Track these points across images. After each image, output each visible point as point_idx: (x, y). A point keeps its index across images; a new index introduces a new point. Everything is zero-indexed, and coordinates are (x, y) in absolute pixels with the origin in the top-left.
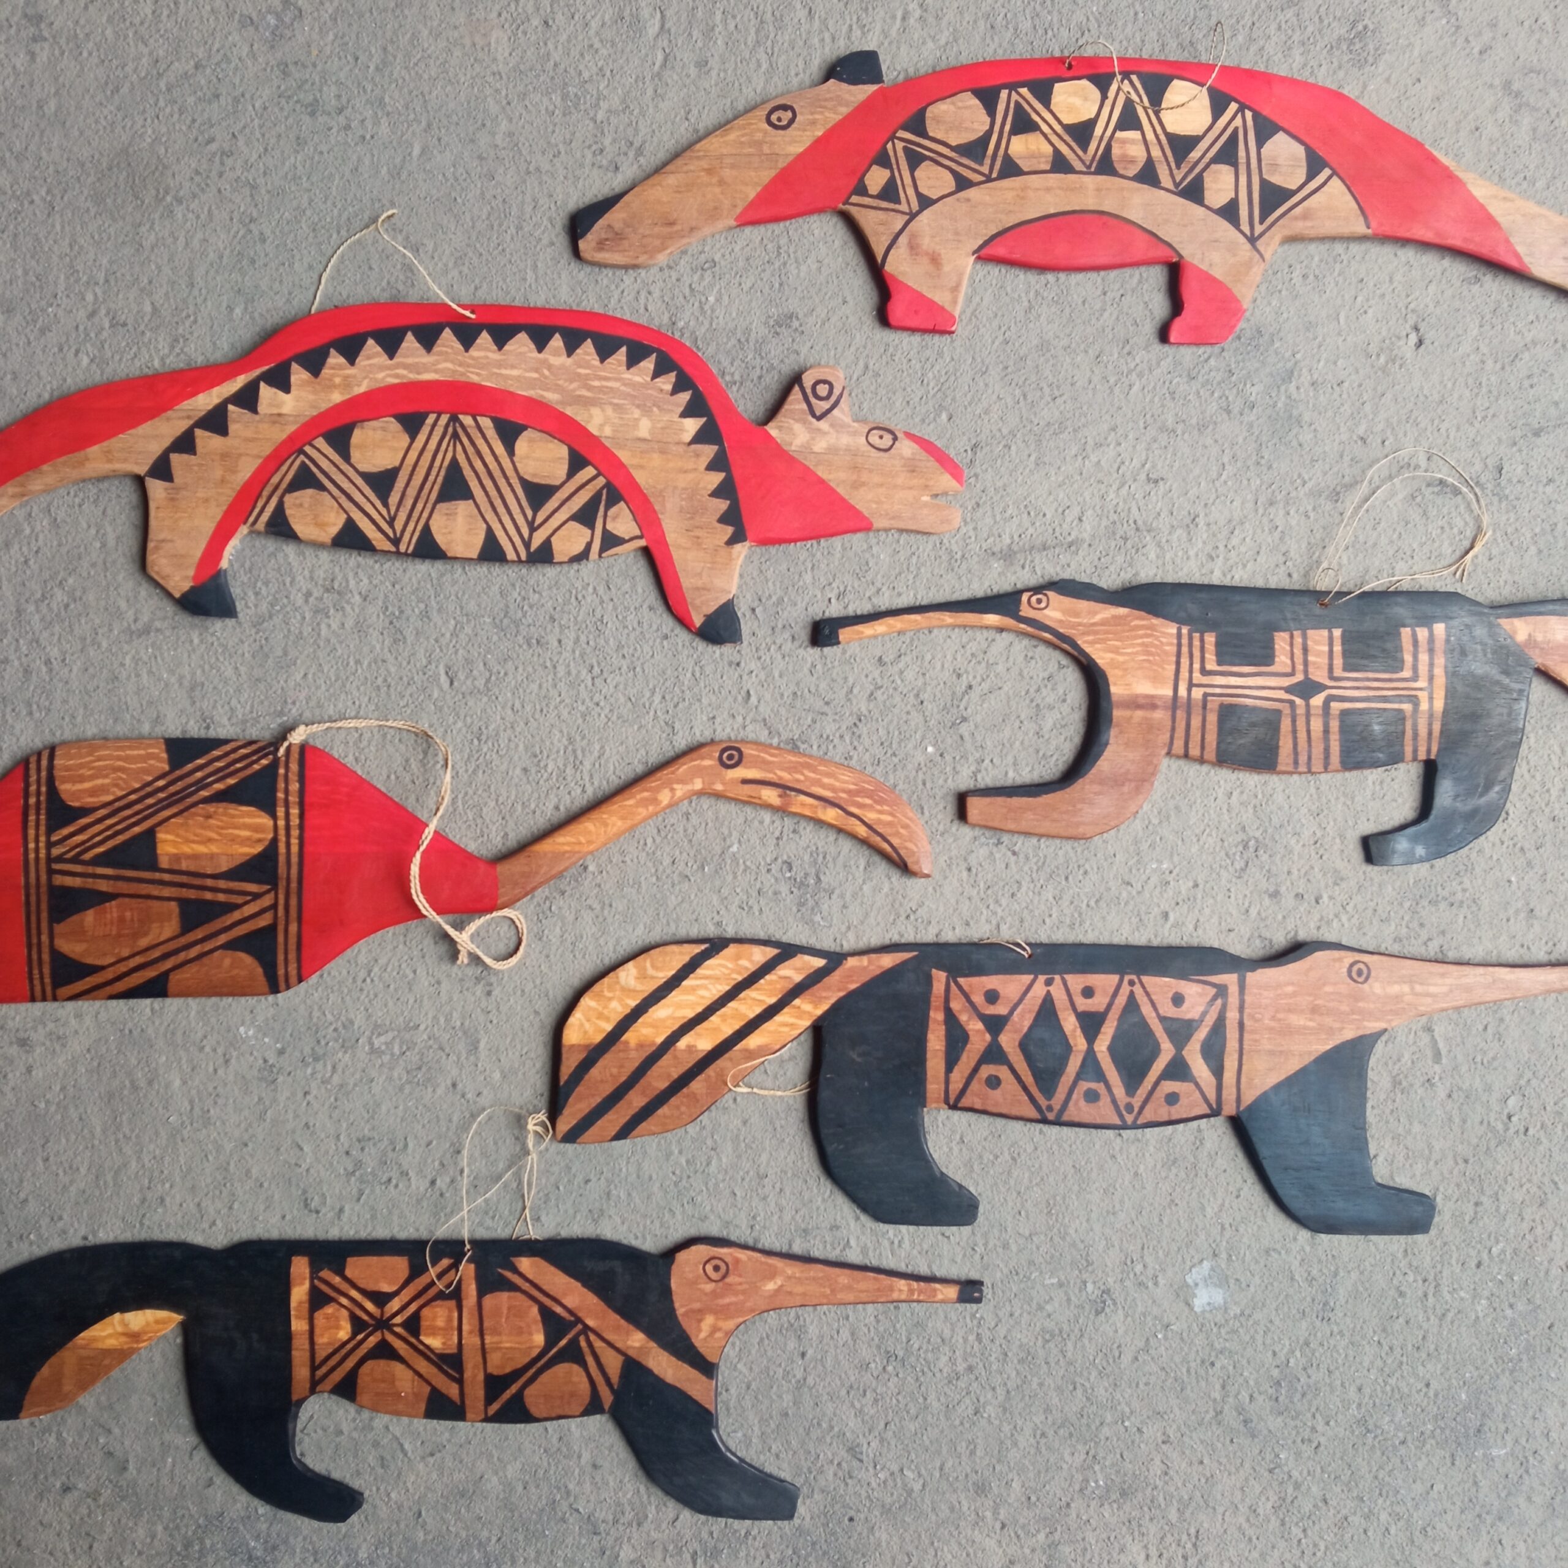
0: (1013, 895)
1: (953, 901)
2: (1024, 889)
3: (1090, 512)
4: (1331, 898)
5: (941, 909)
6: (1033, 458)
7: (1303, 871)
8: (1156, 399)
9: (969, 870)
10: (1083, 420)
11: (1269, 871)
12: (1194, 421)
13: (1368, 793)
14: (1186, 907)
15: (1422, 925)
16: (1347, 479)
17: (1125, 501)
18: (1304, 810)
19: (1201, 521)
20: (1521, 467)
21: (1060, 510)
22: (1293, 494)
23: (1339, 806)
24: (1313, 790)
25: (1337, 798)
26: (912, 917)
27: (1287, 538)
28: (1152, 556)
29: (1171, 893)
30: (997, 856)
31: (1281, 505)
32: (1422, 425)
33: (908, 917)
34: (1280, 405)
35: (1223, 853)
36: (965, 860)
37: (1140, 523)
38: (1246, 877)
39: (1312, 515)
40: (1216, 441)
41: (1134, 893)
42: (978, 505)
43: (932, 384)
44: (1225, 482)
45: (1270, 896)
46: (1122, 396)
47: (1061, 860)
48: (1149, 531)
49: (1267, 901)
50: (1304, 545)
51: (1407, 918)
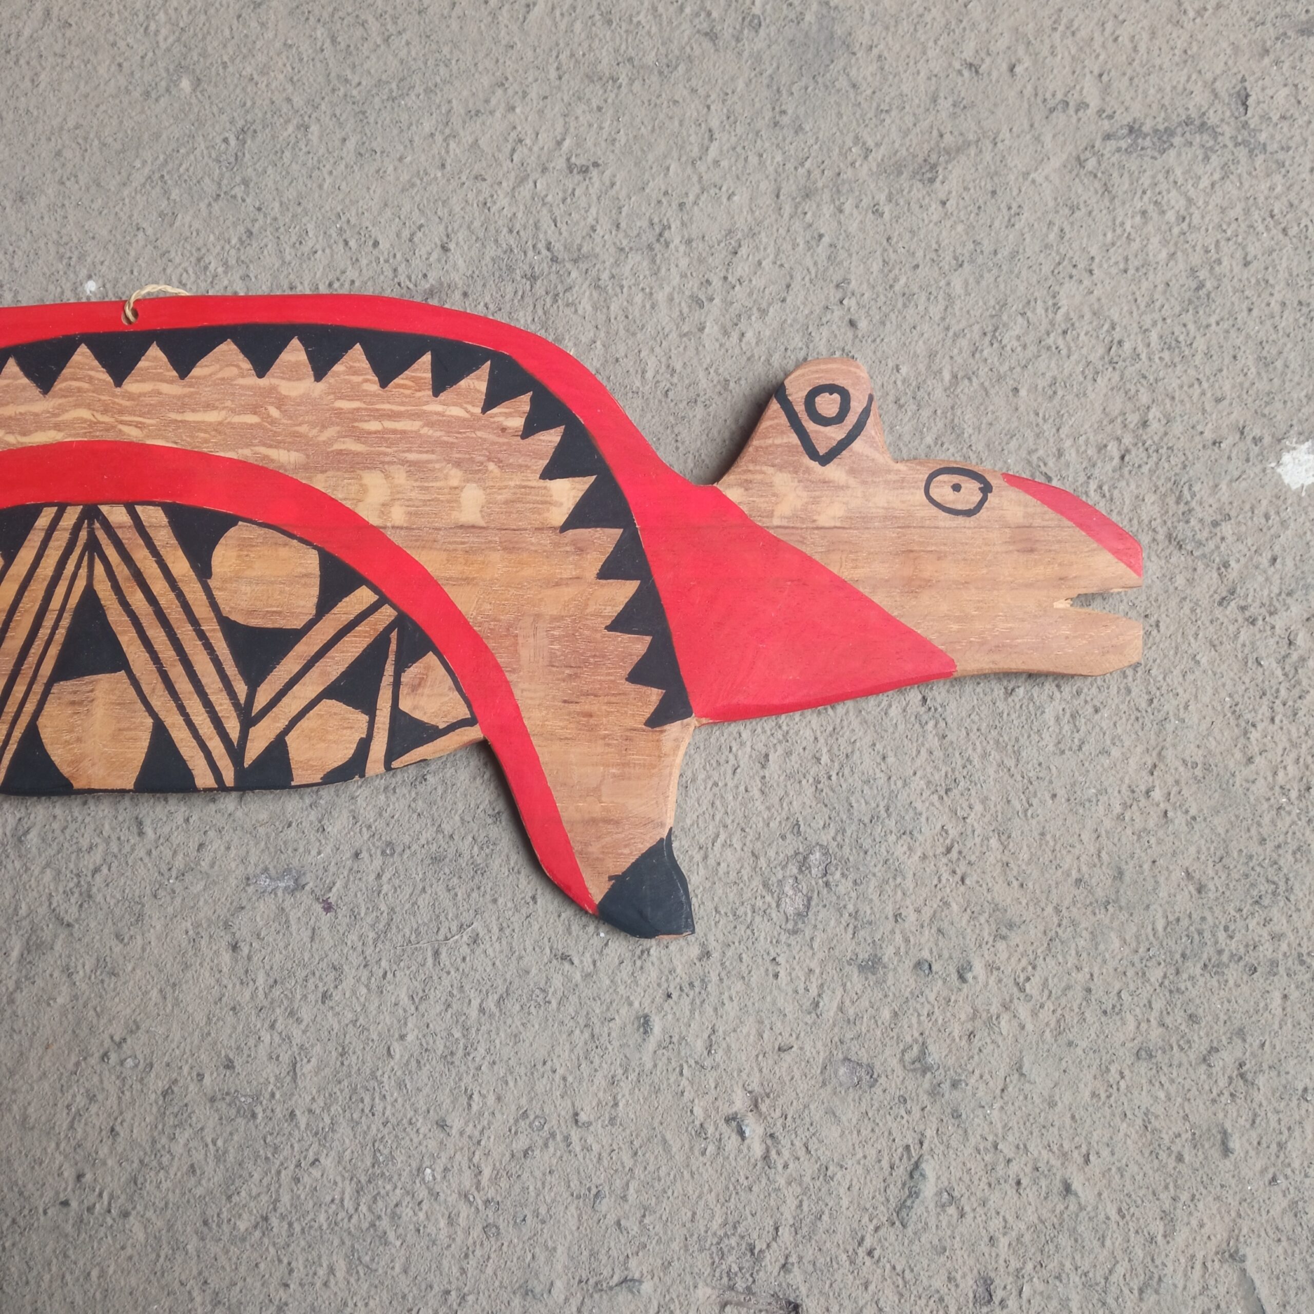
0: (325, 996)
1: (200, 1018)
2: (348, 983)
3: (461, 236)
4: (991, 967)
5: (177, 1036)
6: (351, 144)
7: (927, 912)
8: (578, 26)
9: (235, 947)
10: (442, 70)
11: (855, 915)
12: (650, 59)
13: (1049, 740)
14: (685, 1001)
15: (1193, 1018)
16: (948, 138)
17: (528, 211)
18: (918, 783)
19: (675, 236)
20: (1284, 92)
21: (406, 234)
22: (848, 174)
23: (991, 771)
24: (933, 741)
25: (985, 755)
26: (113, 1057)
27: (843, 254)
28: (586, 306)
29: (654, 974)
30: (293, 915)
31: (826, 196)
32: (1083, 34)
33: (105, 1056)
34: (809, 17)
35: (757, 882)
36: (227, 926)
37: (557, 246)
38: (808, 932)
39: (887, 209)
40: (694, 91)
41: (578, 977)
42: (250, 233)
43: (164, 32)
44: (716, 163)
45: (862, 968)
46: (514, 27)
47: (425, 915)
48: (575, 261)
49: (856, 981)
50: (876, 266)
51: (1158, 1005)
